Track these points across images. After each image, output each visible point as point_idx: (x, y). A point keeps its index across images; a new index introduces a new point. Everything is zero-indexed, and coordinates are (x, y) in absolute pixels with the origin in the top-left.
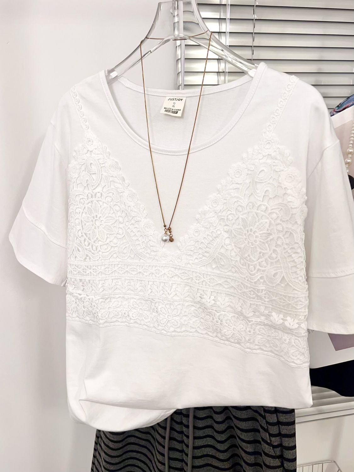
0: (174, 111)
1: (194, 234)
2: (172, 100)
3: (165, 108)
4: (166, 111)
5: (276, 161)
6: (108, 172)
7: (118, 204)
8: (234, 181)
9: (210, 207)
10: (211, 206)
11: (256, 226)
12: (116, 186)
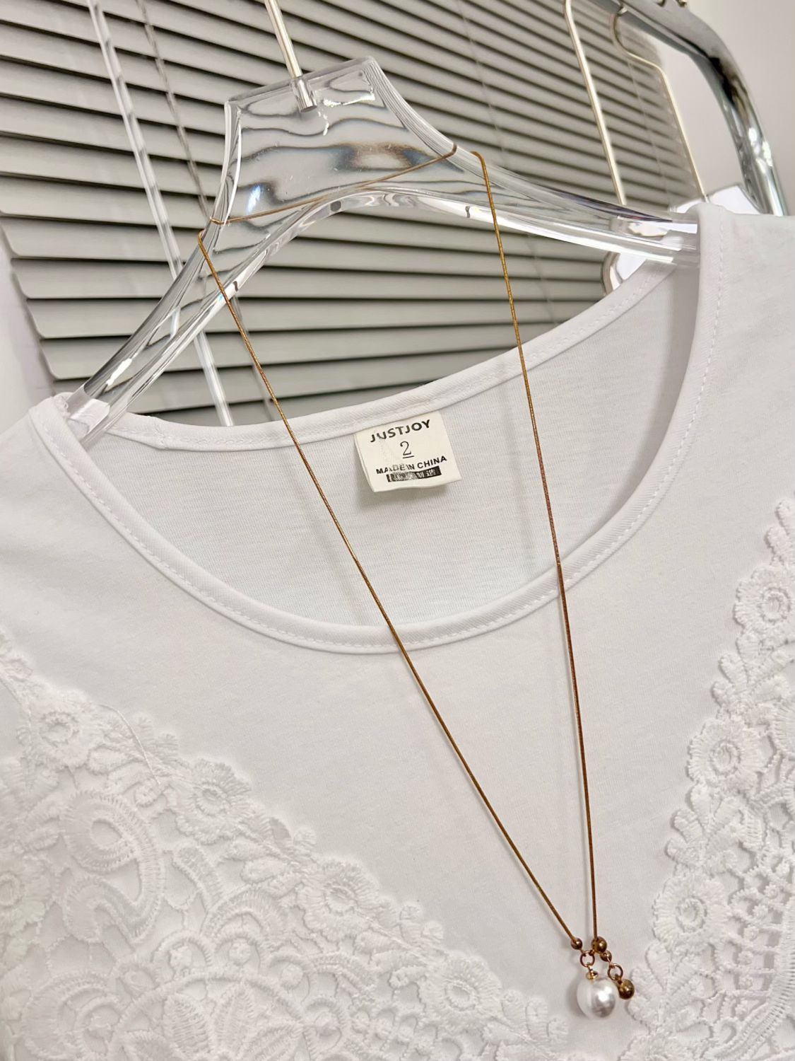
0: (417, 469)
1: (682, 927)
2: (388, 435)
3: (379, 471)
4: (391, 478)
6: (190, 829)
7: (288, 951)
8: (772, 638)
9: (709, 783)
10: (713, 777)
12: (254, 876)
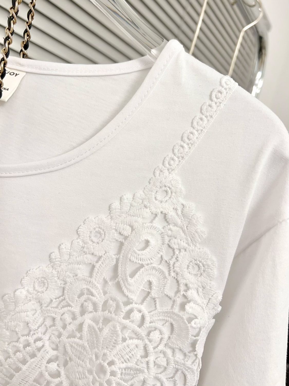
5: (174, 228)
11: (115, 352)
